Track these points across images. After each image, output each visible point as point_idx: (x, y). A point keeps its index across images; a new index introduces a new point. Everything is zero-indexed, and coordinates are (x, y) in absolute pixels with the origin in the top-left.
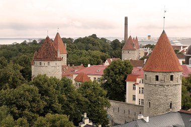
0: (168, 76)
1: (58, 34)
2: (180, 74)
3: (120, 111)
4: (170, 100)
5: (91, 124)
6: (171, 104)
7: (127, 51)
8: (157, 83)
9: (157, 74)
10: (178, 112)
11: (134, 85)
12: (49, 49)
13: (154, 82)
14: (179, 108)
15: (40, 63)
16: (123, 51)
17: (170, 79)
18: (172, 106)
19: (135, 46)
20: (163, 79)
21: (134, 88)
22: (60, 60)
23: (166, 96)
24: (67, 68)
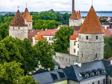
0: (95, 36)
1: (26, 9)
2: (103, 35)
3: (64, 60)
4: (96, 52)
5: (43, 68)
8: (88, 41)
9: (88, 35)
10: (101, 60)
11: (75, 42)
12: (19, 19)
13: (85, 40)
14: (101, 57)
15: (14, 28)
16: (70, 20)
17: (96, 38)
18: (97, 56)
19: (77, 17)
20: (91, 38)
21: (75, 45)
22: (27, 26)
23: (93, 49)
24: (32, 31)
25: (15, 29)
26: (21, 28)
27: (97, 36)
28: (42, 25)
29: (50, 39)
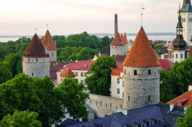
1: (48, 31)
2: (158, 68)
5: (72, 118)
6: (149, 97)
7: (115, 47)
8: (136, 77)
9: (136, 69)
10: (156, 105)
11: (118, 79)
12: (37, 46)
13: (132, 76)
14: (157, 101)
15: (29, 60)
16: (111, 47)
17: (148, 73)
18: (151, 99)
19: (122, 41)
20: (141, 73)
21: (118, 82)
23: (144, 89)
24: (57, 63)
25: (31, 61)
26: (40, 60)
27: (150, 71)
28: (71, 54)
29: (82, 75)
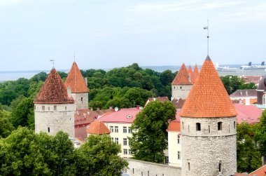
0: (215, 124)
1: (75, 63)
2: (234, 119)
4: (219, 159)
6: (220, 165)
7: (179, 87)
8: (199, 133)
9: (199, 121)
11: (179, 136)
12: (56, 86)
13: (194, 131)
14: (232, 170)
16: (173, 87)
17: (217, 128)
18: (222, 168)
19: (190, 78)
20: (207, 128)
22: (72, 102)
23: (212, 153)
24: (88, 113)
25: (46, 110)
27: (220, 124)
28: (112, 98)
29: (125, 131)
